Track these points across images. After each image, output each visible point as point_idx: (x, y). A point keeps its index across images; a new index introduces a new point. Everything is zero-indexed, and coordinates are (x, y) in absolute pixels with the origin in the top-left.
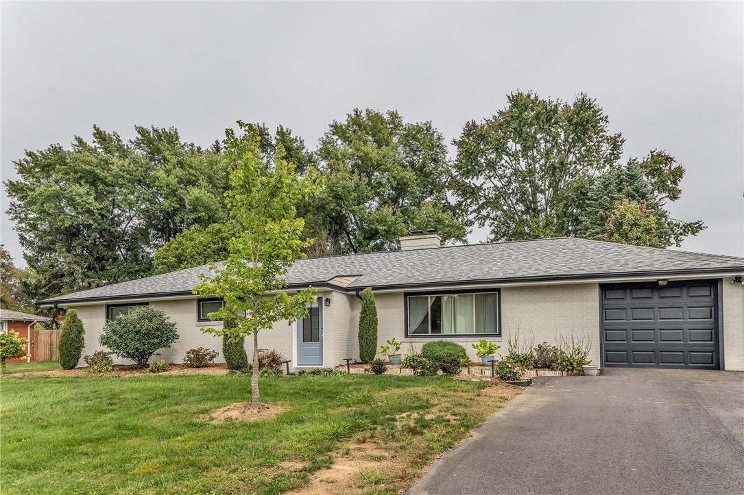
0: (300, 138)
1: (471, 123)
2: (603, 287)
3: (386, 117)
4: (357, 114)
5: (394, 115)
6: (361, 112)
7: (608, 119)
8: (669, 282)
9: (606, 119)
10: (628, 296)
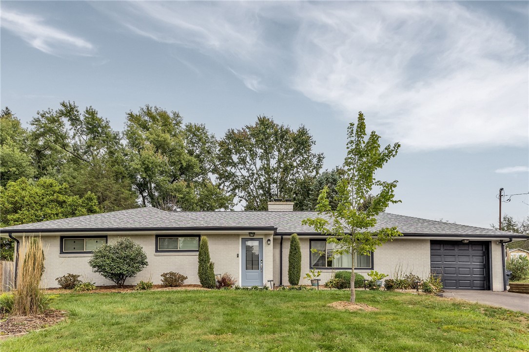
0: (106, 119)
1: (231, 131)
2: (433, 242)
3: (171, 116)
4: (148, 109)
5: (177, 115)
6: (151, 108)
7: (315, 143)
8: (470, 241)
9: (314, 143)
10: (442, 248)
